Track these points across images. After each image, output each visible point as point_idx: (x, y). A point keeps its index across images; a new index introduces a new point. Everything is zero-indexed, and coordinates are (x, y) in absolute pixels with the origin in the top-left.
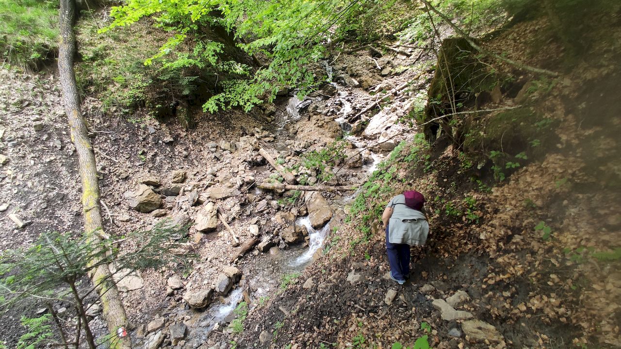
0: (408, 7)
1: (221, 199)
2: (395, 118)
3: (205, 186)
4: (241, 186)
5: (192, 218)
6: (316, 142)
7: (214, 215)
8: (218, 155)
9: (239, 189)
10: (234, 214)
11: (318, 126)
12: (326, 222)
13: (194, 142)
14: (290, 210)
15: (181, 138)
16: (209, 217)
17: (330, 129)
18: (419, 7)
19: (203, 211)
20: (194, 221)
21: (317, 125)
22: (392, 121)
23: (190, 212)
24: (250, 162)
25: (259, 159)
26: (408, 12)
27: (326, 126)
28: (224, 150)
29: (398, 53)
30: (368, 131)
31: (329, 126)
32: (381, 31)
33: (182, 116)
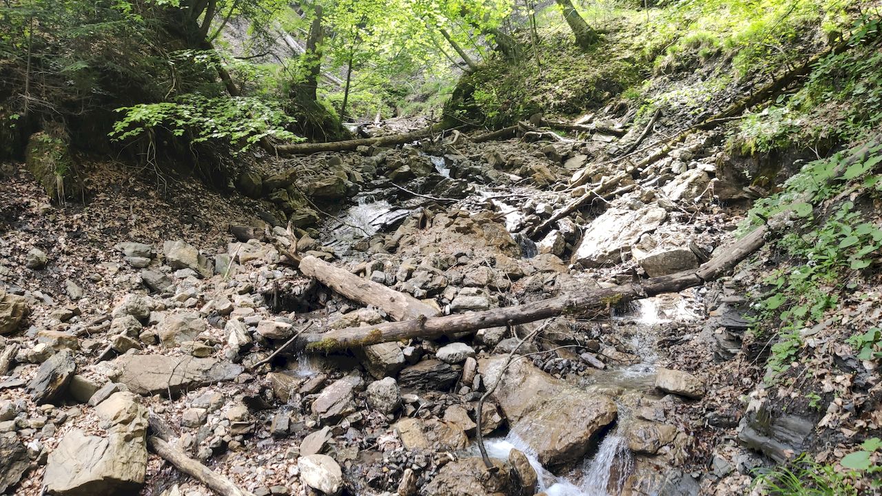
4: (244, 350)
5: (33, 446)
7: (136, 433)
8: (153, 275)
9: (238, 360)
12: (599, 434)
21: (453, 227)
22: (653, 220)
24: (267, 297)
25: (299, 287)
27: (479, 231)
29: (593, 132)
30: (585, 250)
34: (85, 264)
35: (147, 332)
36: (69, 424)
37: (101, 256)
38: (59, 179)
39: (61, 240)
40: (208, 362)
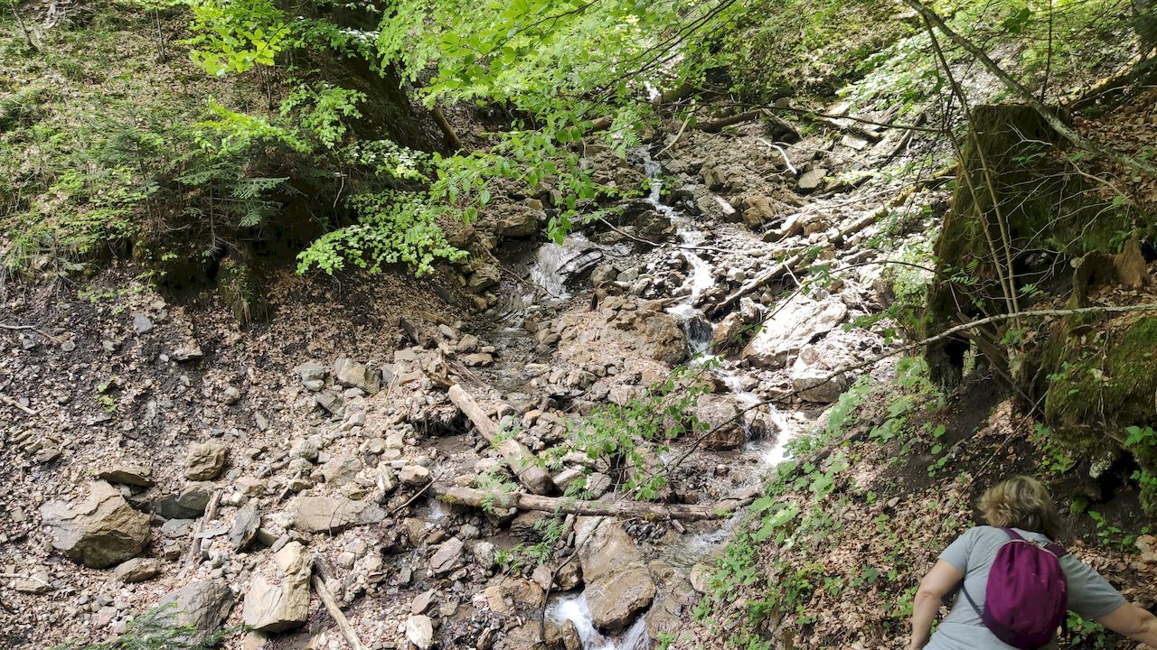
0: (869, 14)
1: (326, 533)
2: (837, 310)
3: (283, 492)
4: (389, 494)
5: (235, 588)
6: (611, 370)
7: (301, 582)
8: (326, 399)
9: (383, 504)
10: (361, 580)
11: (619, 326)
12: (636, 613)
13: (261, 361)
14: (530, 573)
15: (226, 347)
16: (287, 586)
17: (652, 333)
18: (901, 16)
19: (271, 566)
20: (242, 599)
21: (615, 322)
22: (830, 318)
23: (233, 569)
24: (418, 425)
25: (447, 414)
26: (869, 27)
27: (642, 327)
28: (347, 386)
29: (844, 132)
30: (762, 345)
31: (650, 326)
32: (798, 73)
33: (235, 287)
34: (271, 393)
35: (316, 472)
36: (258, 569)
37: (283, 382)
38: (245, 304)
39: (250, 371)
40: (361, 504)
